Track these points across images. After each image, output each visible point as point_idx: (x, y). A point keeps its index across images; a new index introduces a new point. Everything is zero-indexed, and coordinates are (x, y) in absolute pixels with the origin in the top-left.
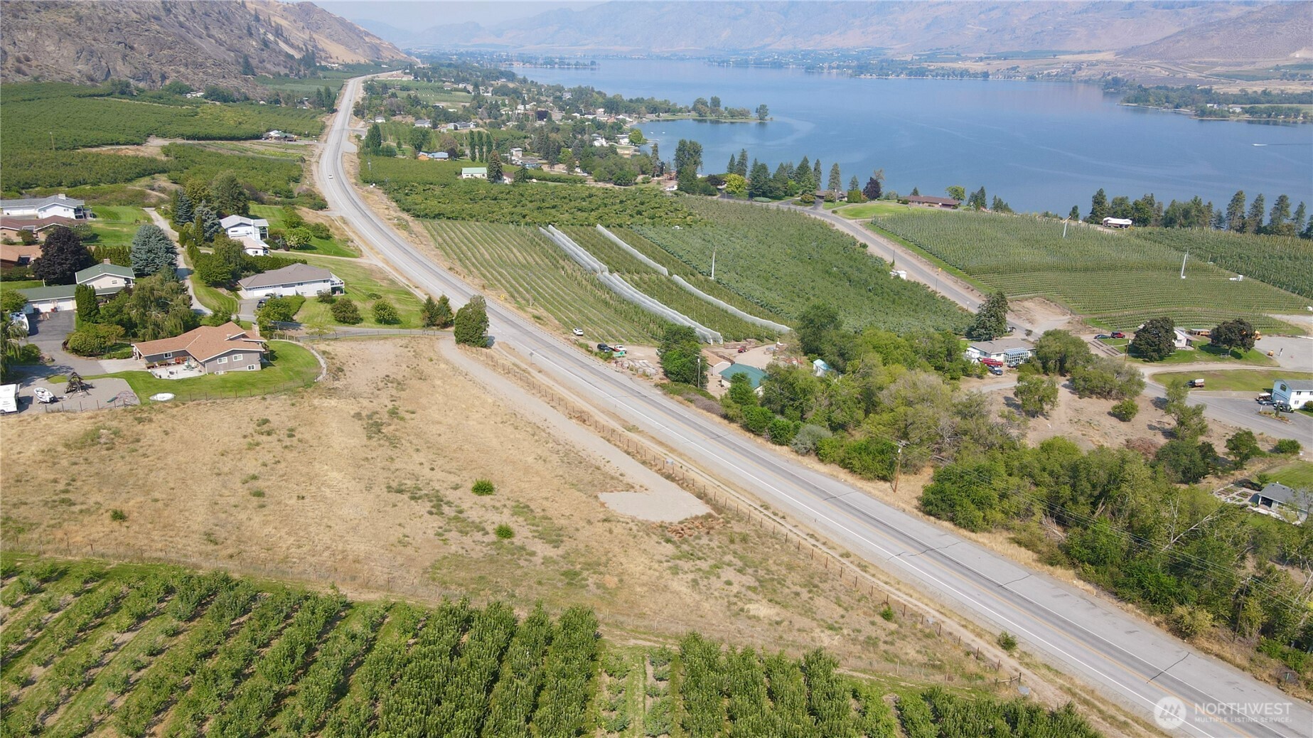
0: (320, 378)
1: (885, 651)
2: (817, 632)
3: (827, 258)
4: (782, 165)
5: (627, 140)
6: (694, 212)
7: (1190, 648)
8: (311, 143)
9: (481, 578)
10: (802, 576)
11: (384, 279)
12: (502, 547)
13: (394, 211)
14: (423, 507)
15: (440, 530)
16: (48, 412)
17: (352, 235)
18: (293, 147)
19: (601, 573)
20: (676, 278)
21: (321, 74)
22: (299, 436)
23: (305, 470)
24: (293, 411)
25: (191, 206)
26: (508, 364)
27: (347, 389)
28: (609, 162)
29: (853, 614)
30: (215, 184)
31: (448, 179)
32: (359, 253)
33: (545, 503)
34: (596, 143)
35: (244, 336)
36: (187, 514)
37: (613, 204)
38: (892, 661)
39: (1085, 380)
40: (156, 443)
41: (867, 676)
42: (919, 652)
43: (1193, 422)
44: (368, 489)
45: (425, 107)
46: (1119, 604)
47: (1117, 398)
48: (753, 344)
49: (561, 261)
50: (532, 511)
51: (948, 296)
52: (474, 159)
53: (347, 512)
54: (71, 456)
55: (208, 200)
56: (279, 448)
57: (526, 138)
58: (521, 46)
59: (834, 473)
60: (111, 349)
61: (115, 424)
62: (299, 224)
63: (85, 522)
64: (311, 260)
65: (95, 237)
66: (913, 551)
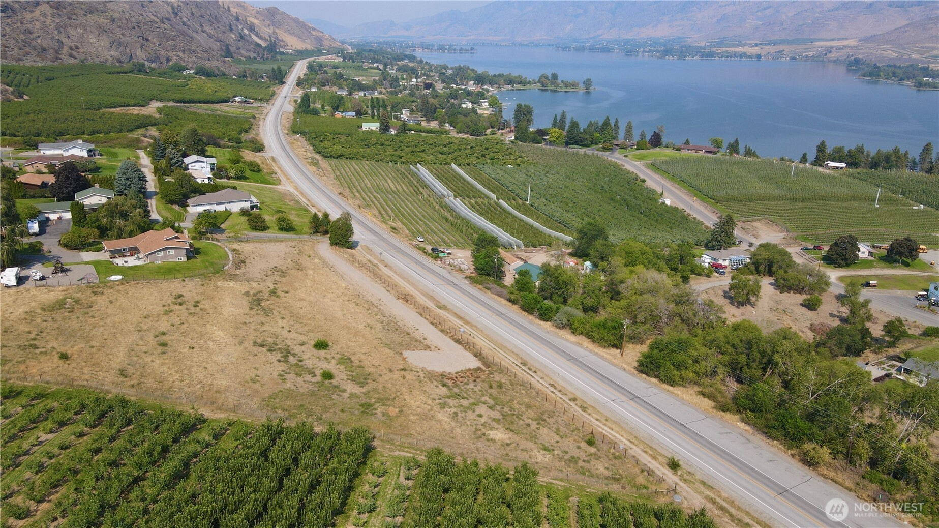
0: (226, 267)
1: (581, 467)
2: (535, 452)
3: (614, 189)
4: (591, 122)
5: (487, 104)
6: (523, 155)
7: (813, 474)
8: (262, 105)
9: (302, 406)
10: (536, 413)
11: (292, 200)
12: (322, 385)
13: (311, 153)
14: (274, 357)
15: (282, 373)
16: (36, 287)
17: (276, 169)
18: (249, 108)
19: (387, 406)
20: (502, 202)
21: (278, 57)
22: (202, 306)
23: (199, 329)
24: (201, 290)
25: (165, 149)
26: (364, 261)
27: (244, 275)
28: (468, 119)
29: (566, 441)
30: (183, 133)
31: (352, 131)
32: (279, 182)
33: (363, 357)
34: (464, 106)
35: (176, 237)
36: (111, 356)
37: (465, 149)
38: (584, 474)
39: (784, 280)
40: (103, 309)
41: (563, 484)
42: (607, 469)
43: (861, 312)
44: (241, 343)
45: (346, 80)
46: (768, 441)
47: (809, 294)
48: (545, 250)
49: (421, 189)
50: (352, 362)
51: (698, 218)
52: (373, 116)
53: (221, 359)
54: (44, 316)
55: (176, 145)
56: (186, 314)
57: (413, 102)
58: (423, 37)
59: (580, 342)
60: (91, 244)
61: (79, 295)
62: (238, 162)
63: (41, 360)
64: (242, 186)
65: (97, 169)
66: (624, 398)
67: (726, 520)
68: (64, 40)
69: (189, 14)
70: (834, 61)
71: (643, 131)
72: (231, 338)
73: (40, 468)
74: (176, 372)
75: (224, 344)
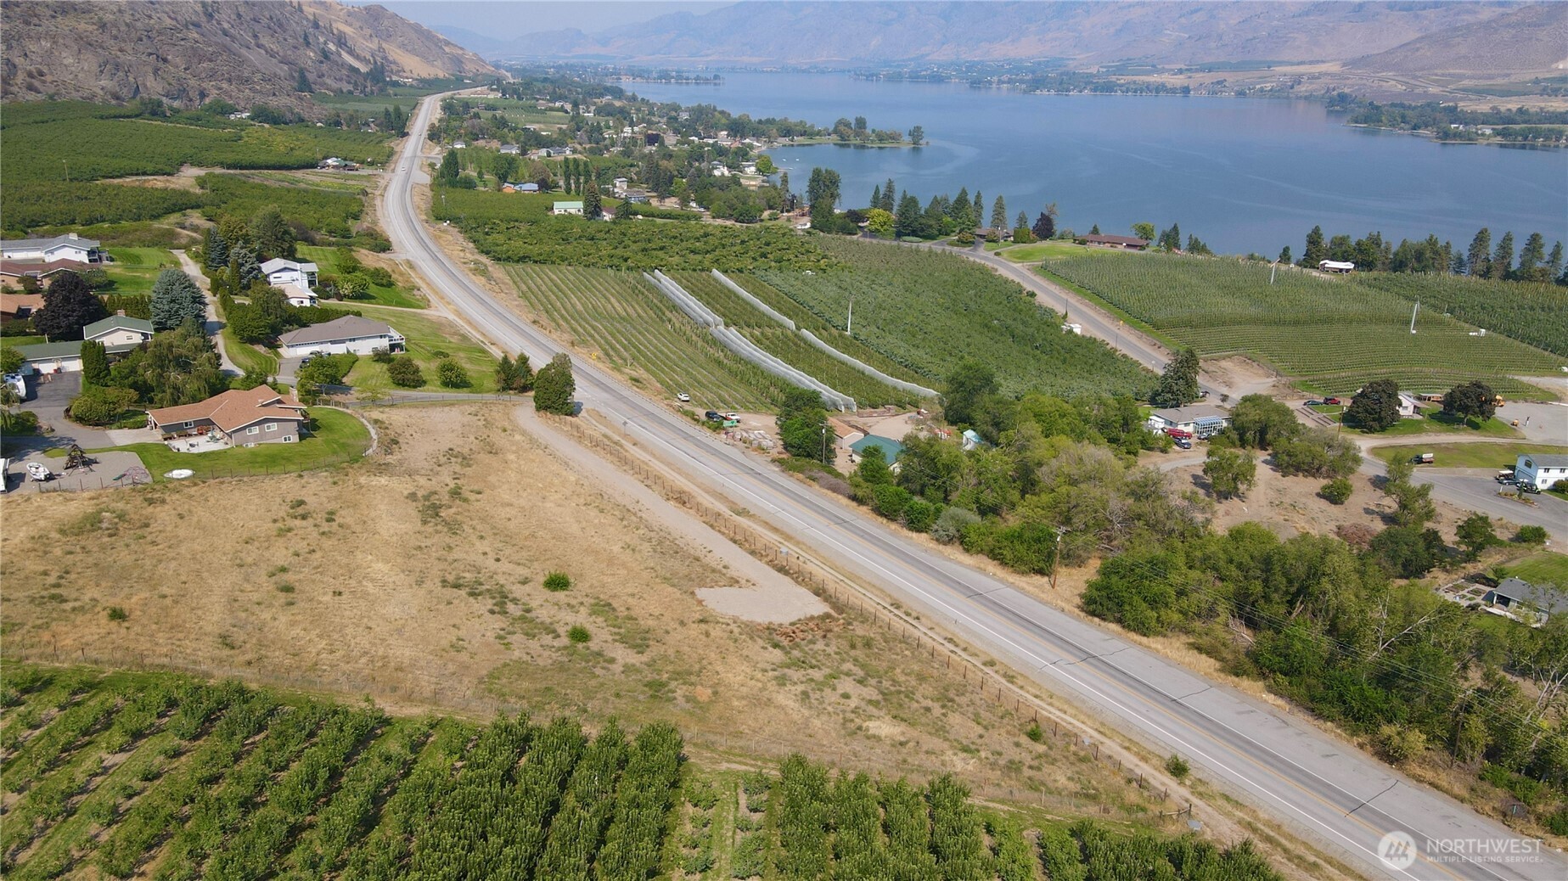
0: (370, 451)
1: (1029, 778)
2: (949, 755)
3: (987, 309)
4: (935, 197)
5: (753, 169)
6: (829, 254)
7: (1399, 775)
8: (375, 172)
9: (548, 689)
10: (936, 688)
11: (456, 334)
12: (575, 652)
13: (470, 253)
14: (483, 605)
15: (502, 633)
16: (41, 492)
17: (419, 282)
18: (354, 178)
19: (692, 684)
20: (805, 333)
21: (391, 91)
22: (340, 520)
23: (344, 561)
24: (335, 491)
25: (226, 248)
26: (596, 435)
27: (401, 465)
28: (730, 194)
29: (994, 734)
30: (255, 221)
31: (537, 216)
32: (427, 304)
33: (630, 600)
34: (717, 173)
35: (279, 402)
36: (200, 612)
37: (732, 245)
38: (1037, 790)
39: (1289, 455)
40: (169, 529)
41: (1006, 808)
42: (1069, 779)
43: (1417, 505)
44: (420, 583)
45: (514, 129)
46: (1316, 722)
47: (1328, 477)
48: (893, 412)
49: (667, 313)
50: (614, 610)
51: (1131, 355)
52: (568, 191)
53: (392, 610)
54: (66, 543)
55: (247, 240)
56: (315, 534)
57: (632, 166)
58: (631, 57)
59: (982, 566)
60: (124, 416)
61: (120, 505)
62: (355, 269)
63: (78, 622)
64: (367, 312)
65: (109, 285)
66: (1072, 659)
67: (1279, 858)
68: (18, 61)
69: (233, 17)
70: (1306, 98)
71: (1023, 213)
72: (402, 575)
73: (115, 816)
74: (318, 636)
75: (391, 586)
